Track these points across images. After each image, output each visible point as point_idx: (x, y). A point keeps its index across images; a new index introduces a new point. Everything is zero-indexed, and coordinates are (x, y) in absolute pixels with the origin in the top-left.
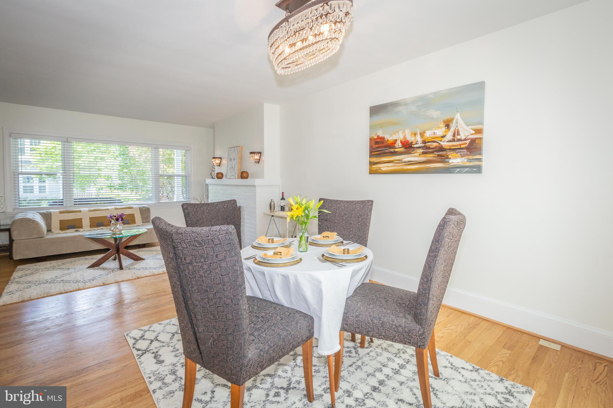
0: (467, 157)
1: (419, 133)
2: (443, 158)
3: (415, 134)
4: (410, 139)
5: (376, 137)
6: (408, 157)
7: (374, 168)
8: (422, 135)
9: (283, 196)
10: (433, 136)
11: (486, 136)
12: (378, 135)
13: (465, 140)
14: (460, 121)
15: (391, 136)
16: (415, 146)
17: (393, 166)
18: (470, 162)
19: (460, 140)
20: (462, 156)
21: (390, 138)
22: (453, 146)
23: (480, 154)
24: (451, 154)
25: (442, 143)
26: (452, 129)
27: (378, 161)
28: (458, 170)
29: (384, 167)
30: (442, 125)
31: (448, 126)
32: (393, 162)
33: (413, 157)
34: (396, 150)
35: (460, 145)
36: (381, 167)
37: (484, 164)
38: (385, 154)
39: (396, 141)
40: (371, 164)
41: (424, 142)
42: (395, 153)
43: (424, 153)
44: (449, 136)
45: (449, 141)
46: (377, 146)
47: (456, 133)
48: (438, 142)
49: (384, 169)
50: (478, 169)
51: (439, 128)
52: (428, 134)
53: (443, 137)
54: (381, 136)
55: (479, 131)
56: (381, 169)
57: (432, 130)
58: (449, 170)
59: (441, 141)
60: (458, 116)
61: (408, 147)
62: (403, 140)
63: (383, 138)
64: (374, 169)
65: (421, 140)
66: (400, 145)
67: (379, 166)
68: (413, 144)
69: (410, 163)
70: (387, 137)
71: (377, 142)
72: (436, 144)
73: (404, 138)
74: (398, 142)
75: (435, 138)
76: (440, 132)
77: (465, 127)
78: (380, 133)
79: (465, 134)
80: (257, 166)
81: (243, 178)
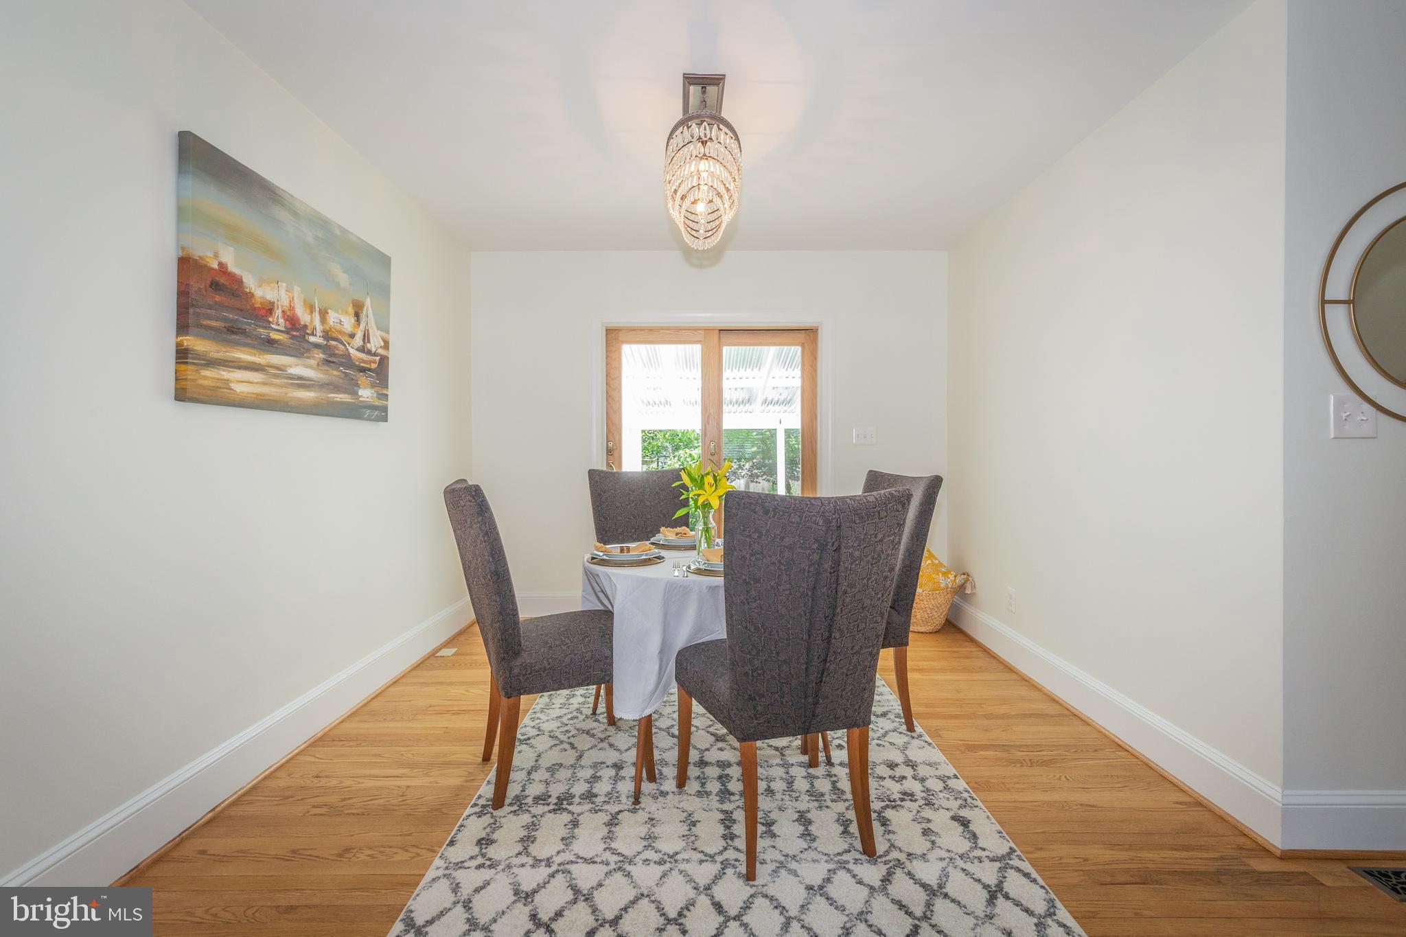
0: (376, 389)
1: (317, 309)
3: (311, 309)
4: (304, 317)
5: (215, 266)
6: (298, 365)
7: (205, 378)
8: (323, 314)
10: (338, 327)
11: (393, 355)
12: (224, 260)
13: (375, 353)
14: (371, 315)
15: (261, 282)
16: (312, 339)
17: (264, 384)
18: (379, 399)
19: (369, 352)
21: (256, 288)
22: (364, 361)
23: (386, 387)
24: (362, 379)
25: (352, 351)
26: (362, 326)
27: (220, 355)
29: (243, 383)
30: (351, 310)
31: (357, 315)
32: (264, 370)
33: (307, 367)
34: (274, 336)
35: (370, 362)
36: (232, 382)
37: (392, 404)
39: (269, 309)
41: (327, 335)
42: (270, 345)
44: (358, 340)
45: (357, 350)
46: (218, 298)
47: (366, 338)
48: (345, 345)
49: (239, 388)
51: (346, 312)
52: (331, 318)
53: (352, 336)
54: (233, 268)
55: (386, 345)
56: (232, 385)
57: (338, 312)
59: (349, 344)
60: (368, 302)
62: (288, 313)
63: (238, 281)
64: (206, 383)
65: (322, 328)
66: (281, 321)
67: (225, 374)
68: (308, 331)
69: (302, 382)
70: (250, 282)
71: (215, 286)
72: (341, 347)
73: (292, 308)
74: (278, 312)
75: (340, 332)
76: (348, 323)
77: (375, 329)
78: (229, 257)
79: (375, 344)
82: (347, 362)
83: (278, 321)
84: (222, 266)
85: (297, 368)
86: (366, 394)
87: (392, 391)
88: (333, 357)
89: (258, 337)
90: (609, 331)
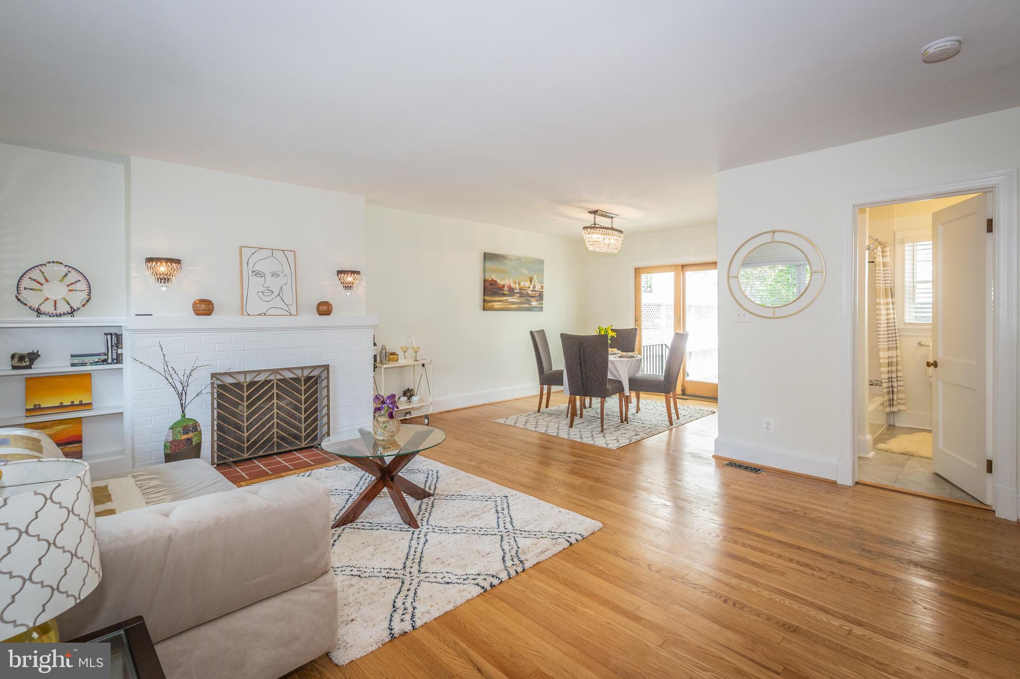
1: (518, 283)
2: (529, 302)
3: (515, 283)
4: (513, 286)
5: (491, 280)
7: (488, 305)
8: (519, 285)
9: (374, 341)
11: (544, 290)
12: (492, 278)
13: (538, 291)
14: (536, 280)
15: (501, 281)
16: (516, 291)
17: (503, 304)
18: (540, 304)
19: (536, 291)
20: (537, 301)
21: (501, 282)
22: (534, 294)
23: (542, 300)
24: (533, 299)
25: (529, 292)
26: (533, 284)
27: (492, 300)
28: (535, 309)
29: (497, 305)
30: (528, 280)
31: (531, 281)
32: (503, 301)
33: (514, 298)
34: (505, 292)
35: (536, 294)
37: (544, 306)
38: (495, 294)
39: (504, 286)
40: (484, 300)
41: (520, 289)
42: (504, 295)
43: (520, 297)
44: (531, 288)
45: (531, 291)
46: (491, 287)
47: (534, 287)
48: (527, 291)
49: (496, 307)
50: (541, 309)
52: (522, 284)
53: (529, 288)
54: (494, 279)
55: (542, 287)
57: (524, 282)
58: (530, 309)
60: (535, 276)
61: (511, 291)
62: (509, 286)
63: (496, 281)
65: (519, 287)
66: (507, 288)
67: (493, 304)
68: (515, 289)
69: (513, 303)
70: (499, 281)
71: (491, 284)
72: (525, 291)
73: (510, 284)
74: (506, 286)
75: (525, 287)
76: (527, 284)
77: (537, 283)
78: (494, 277)
79: (538, 288)
80: (348, 294)
81: (321, 313)
82: (528, 295)
83: (506, 288)
85: (511, 299)
86: (534, 304)
87: (544, 302)
88: (522, 294)
89: (501, 294)
90: (636, 269)
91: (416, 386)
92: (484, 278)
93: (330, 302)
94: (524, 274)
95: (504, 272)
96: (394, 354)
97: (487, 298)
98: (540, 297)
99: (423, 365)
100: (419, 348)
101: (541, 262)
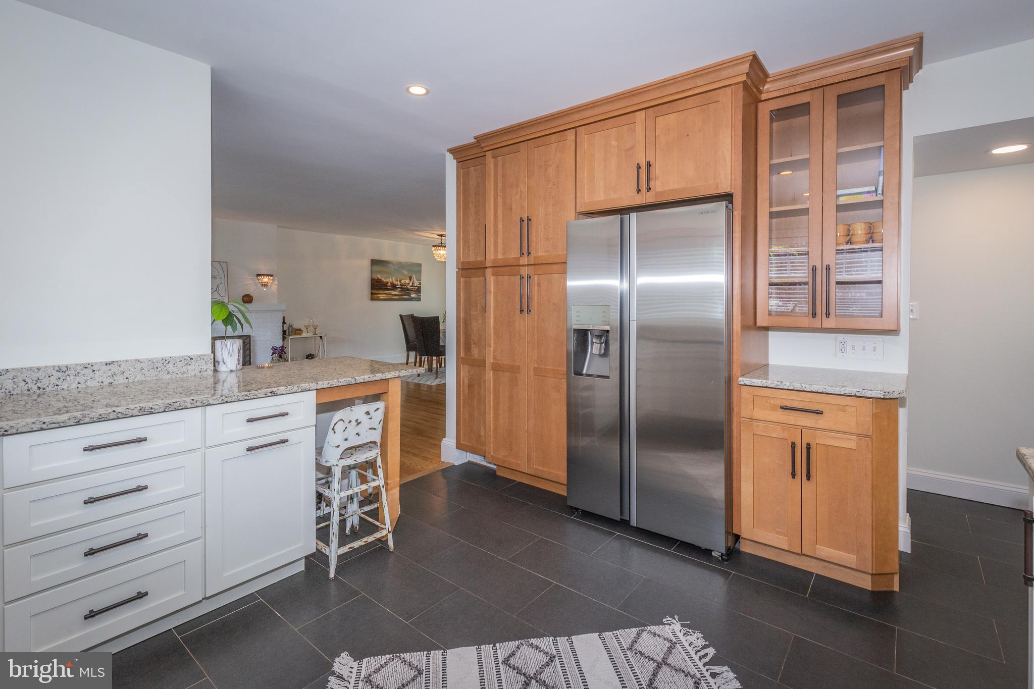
0: (417, 294)
2: (409, 294)
3: (397, 281)
4: (395, 282)
5: (376, 278)
7: (376, 296)
8: (400, 281)
9: (284, 320)
10: (405, 282)
11: (422, 285)
13: (416, 287)
14: (415, 278)
15: (385, 279)
16: (397, 286)
17: (386, 296)
18: (418, 296)
19: (414, 286)
20: (415, 293)
22: (413, 288)
23: (420, 293)
24: (412, 292)
25: (408, 287)
26: (412, 281)
27: (378, 293)
28: (414, 299)
29: (382, 296)
30: (408, 278)
31: (410, 279)
32: (387, 294)
33: (396, 292)
34: (388, 287)
37: (421, 297)
38: (381, 289)
39: (387, 283)
40: (372, 293)
41: (401, 285)
42: (388, 289)
43: (401, 291)
44: (411, 284)
45: (411, 286)
46: (377, 284)
47: (413, 283)
49: (381, 298)
50: (419, 299)
52: (403, 281)
53: (409, 284)
54: (380, 278)
55: (420, 284)
58: (411, 299)
60: (414, 275)
61: (394, 287)
63: (381, 280)
65: (400, 283)
66: (390, 285)
67: (378, 296)
69: (396, 295)
70: (383, 279)
71: (377, 282)
72: (406, 287)
73: (392, 282)
74: (389, 283)
75: (405, 284)
76: (407, 281)
77: (416, 281)
78: (379, 276)
79: (416, 284)
80: (265, 289)
81: (245, 302)
82: (408, 289)
84: (378, 278)
85: (394, 292)
86: (413, 295)
87: (422, 294)
88: (403, 288)
89: (385, 288)
91: (317, 352)
92: (372, 277)
93: (252, 295)
94: (405, 274)
95: (387, 273)
96: (300, 330)
97: (374, 292)
98: (418, 290)
99: (321, 337)
100: (317, 326)
101: (420, 265)
